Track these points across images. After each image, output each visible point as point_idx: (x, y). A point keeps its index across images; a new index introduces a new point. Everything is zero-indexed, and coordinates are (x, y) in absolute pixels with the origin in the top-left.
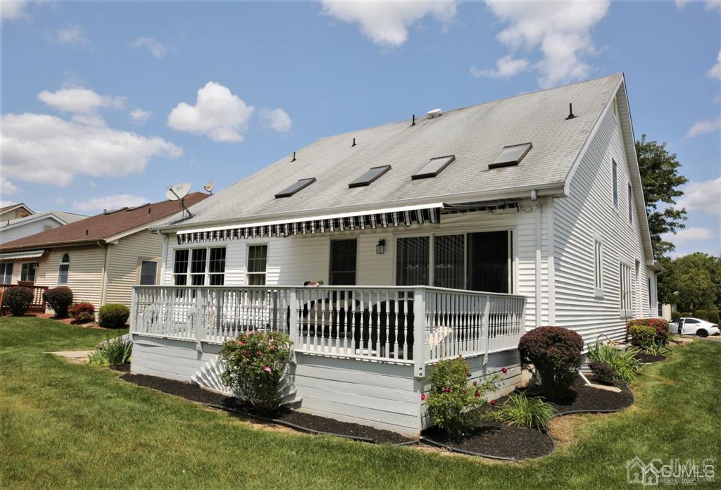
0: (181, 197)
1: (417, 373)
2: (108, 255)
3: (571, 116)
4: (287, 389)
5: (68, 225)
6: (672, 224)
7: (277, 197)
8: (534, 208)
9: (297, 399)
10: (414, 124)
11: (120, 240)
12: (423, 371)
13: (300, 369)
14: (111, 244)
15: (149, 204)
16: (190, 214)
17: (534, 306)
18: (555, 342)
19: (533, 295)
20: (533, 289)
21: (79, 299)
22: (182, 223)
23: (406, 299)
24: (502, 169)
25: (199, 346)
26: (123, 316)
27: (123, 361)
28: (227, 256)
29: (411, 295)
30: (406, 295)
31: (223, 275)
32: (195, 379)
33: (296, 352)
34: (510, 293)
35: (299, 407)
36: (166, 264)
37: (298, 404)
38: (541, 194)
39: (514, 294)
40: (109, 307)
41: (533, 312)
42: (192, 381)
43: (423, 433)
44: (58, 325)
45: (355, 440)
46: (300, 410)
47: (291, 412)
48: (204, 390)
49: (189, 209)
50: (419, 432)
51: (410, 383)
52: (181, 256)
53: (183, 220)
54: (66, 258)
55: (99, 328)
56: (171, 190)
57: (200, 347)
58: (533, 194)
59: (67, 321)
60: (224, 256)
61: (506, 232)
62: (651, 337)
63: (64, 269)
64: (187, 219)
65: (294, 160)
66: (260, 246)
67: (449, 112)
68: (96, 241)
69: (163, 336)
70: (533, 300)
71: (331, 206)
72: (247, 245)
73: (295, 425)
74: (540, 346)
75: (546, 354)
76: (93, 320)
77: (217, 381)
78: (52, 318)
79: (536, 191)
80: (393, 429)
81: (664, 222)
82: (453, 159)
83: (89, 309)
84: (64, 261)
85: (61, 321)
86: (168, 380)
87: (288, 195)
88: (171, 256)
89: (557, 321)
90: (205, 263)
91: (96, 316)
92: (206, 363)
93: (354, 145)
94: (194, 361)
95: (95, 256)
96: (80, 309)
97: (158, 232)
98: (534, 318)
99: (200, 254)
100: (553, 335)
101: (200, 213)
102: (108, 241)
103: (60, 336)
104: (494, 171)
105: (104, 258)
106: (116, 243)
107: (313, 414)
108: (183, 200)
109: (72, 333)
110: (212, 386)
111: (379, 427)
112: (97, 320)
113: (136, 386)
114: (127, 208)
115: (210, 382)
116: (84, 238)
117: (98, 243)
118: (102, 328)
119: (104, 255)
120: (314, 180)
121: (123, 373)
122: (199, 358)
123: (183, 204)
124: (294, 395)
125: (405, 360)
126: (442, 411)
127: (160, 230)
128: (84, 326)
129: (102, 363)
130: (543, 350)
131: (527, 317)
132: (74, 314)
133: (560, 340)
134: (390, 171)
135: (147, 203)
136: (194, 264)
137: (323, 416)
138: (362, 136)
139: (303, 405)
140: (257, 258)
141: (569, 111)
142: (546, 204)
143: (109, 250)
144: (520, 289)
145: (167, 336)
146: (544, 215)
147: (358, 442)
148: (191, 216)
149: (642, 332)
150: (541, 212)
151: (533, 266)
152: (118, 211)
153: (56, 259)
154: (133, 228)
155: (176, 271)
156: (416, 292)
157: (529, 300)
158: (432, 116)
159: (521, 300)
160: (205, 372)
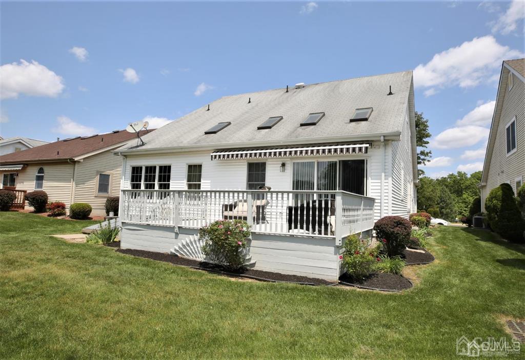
0: (137, 131)
1: (338, 243)
2: (76, 169)
3: (390, 93)
4: (245, 255)
5: (34, 148)
6: (424, 160)
7: (206, 133)
8: (381, 146)
9: (252, 262)
10: (287, 91)
11: (84, 159)
12: (341, 242)
13: (254, 243)
14: (78, 162)
15: (97, 135)
16: (143, 142)
17: (379, 204)
18: (398, 225)
19: (379, 198)
20: (379, 194)
21: (53, 199)
22: (138, 148)
23: (329, 198)
24: (358, 122)
25: (176, 230)
26: (88, 211)
27: (112, 241)
28: (172, 172)
29: (333, 196)
30: (330, 196)
31: (169, 184)
32: (174, 251)
33: (252, 232)
34: (365, 196)
35: (254, 267)
36: (125, 176)
37: (253, 265)
38: (386, 138)
39: (368, 196)
40: (78, 205)
41: (379, 208)
42: (171, 252)
43: (340, 279)
44: (40, 217)
45: (301, 284)
46: (255, 268)
47: (247, 270)
48: (181, 258)
49: (141, 138)
50: (338, 278)
51: (332, 249)
52: (136, 171)
53: (137, 146)
54: (41, 171)
55: (71, 219)
56: (131, 126)
57: (178, 230)
58: (382, 139)
59: (45, 215)
60: (169, 172)
61: (364, 160)
62: (423, 223)
63: (40, 179)
64: (141, 146)
65: (208, 110)
66: (196, 165)
67: (309, 85)
68: (67, 160)
69: (147, 223)
70: (379, 201)
71: (249, 140)
72: (187, 164)
73: (257, 278)
74: (390, 227)
75: (394, 231)
76: (64, 214)
77: (191, 252)
78: (33, 212)
79: (384, 136)
80: (320, 277)
81: (420, 158)
82: (324, 115)
83: (61, 206)
84: (39, 173)
85: (40, 214)
86: (152, 252)
87: (215, 133)
88: (129, 171)
89: (392, 213)
90: (155, 175)
91: (68, 212)
92: (183, 241)
93: (250, 102)
94: (173, 240)
95: (66, 170)
96: (56, 206)
97: (119, 154)
98: (379, 211)
99: (150, 170)
100: (397, 221)
101: (150, 142)
102: (76, 159)
103: (45, 225)
104: (353, 124)
105: (73, 171)
106: (82, 161)
107: (264, 271)
108: (138, 133)
109: (52, 223)
110: (187, 255)
111: (311, 276)
112: (68, 214)
113: (133, 256)
114: (80, 137)
115: (186, 253)
116: (57, 157)
117: (68, 160)
118: (73, 220)
119: (73, 169)
120: (229, 124)
121: (116, 248)
122: (176, 238)
123: (138, 135)
124: (250, 259)
125: (329, 236)
126: (354, 265)
127: (121, 153)
128: (59, 218)
129: (97, 242)
130: (392, 230)
131: (376, 211)
132: (50, 209)
133: (401, 224)
134: (282, 120)
135: (96, 134)
136: (146, 176)
137: (271, 271)
138: (255, 97)
139: (256, 265)
140: (194, 173)
141: (389, 90)
142: (388, 144)
143: (77, 166)
144: (372, 194)
145: (150, 223)
146: (387, 151)
147: (305, 285)
148: (143, 144)
149: (419, 220)
150: (385, 149)
151: (380, 181)
152: (73, 139)
153: (33, 172)
154: (93, 151)
155: (132, 180)
156: (337, 194)
157: (376, 201)
158: (298, 87)
159: (372, 200)
160: (181, 246)
